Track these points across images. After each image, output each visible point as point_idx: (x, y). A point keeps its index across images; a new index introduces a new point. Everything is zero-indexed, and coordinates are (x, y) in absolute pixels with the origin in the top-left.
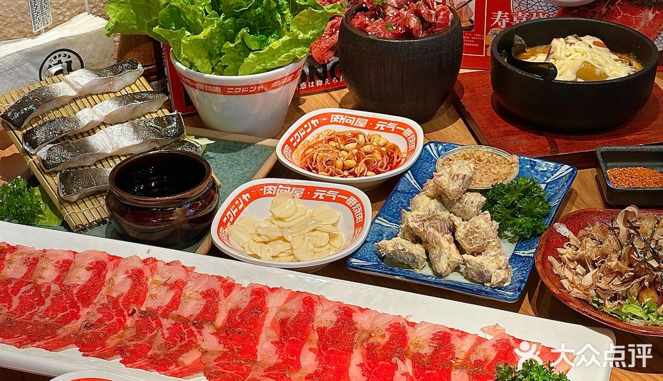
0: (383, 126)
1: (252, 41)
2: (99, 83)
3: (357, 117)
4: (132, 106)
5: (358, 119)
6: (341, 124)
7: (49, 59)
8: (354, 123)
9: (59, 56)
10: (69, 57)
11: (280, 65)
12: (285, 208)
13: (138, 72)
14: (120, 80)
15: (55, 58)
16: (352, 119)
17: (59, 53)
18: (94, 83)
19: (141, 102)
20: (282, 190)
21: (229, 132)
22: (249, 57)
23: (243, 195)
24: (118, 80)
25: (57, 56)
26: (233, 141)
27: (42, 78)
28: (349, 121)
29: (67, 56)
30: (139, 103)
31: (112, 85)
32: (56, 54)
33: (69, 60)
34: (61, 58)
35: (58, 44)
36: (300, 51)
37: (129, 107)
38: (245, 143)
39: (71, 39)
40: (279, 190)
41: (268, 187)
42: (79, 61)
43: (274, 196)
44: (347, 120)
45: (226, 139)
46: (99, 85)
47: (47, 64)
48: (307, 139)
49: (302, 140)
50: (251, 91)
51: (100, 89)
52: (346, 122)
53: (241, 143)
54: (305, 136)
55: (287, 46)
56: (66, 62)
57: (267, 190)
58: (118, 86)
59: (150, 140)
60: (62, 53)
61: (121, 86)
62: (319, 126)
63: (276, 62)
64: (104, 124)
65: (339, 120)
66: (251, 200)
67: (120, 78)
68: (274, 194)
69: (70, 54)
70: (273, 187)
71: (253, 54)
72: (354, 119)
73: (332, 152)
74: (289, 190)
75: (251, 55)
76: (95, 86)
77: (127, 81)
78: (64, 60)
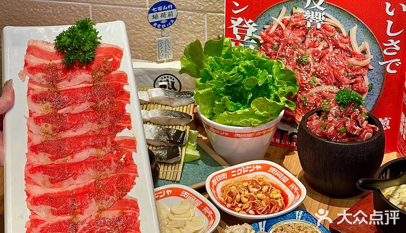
0: (293, 187)
1: (230, 104)
2: (164, 99)
3: (285, 175)
4: (167, 118)
5: (285, 176)
6: (274, 175)
7: (161, 77)
8: (281, 178)
9: (168, 77)
10: (173, 79)
11: (240, 125)
12: (181, 208)
13: (191, 100)
14: (179, 101)
15: (165, 77)
16: (281, 175)
17: (168, 76)
18: (161, 98)
19: (174, 117)
20: (191, 197)
21: (217, 153)
22: (223, 113)
23: (168, 190)
24: (176, 101)
25: (166, 77)
26: (214, 160)
27: (155, 86)
28: (279, 175)
29: (172, 79)
30: (173, 117)
31: (172, 102)
32: (166, 76)
33: (173, 81)
34: (168, 79)
35: (167, 71)
36: (254, 121)
37: (166, 117)
38: (218, 163)
39: (176, 70)
40: (190, 196)
41: (185, 192)
42: (178, 83)
43: (185, 199)
44: (279, 174)
45: (212, 157)
46: (164, 100)
47: (159, 79)
48: (246, 175)
49: (242, 174)
50: (221, 134)
51: (164, 102)
52: (277, 175)
53: (217, 162)
54: (246, 173)
55: (249, 115)
56: (171, 82)
57: (184, 194)
58: (176, 104)
59: (160, 140)
60: (170, 76)
61: (177, 105)
62: (259, 170)
63: (238, 122)
64: (149, 121)
65: (274, 172)
66: (170, 195)
67: (179, 100)
68: (186, 198)
69: (175, 78)
70: (188, 193)
71: (227, 113)
72: (283, 175)
73: (239, 188)
74: (194, 200)
75: (225, 113)
76: (161, 100)
77: (182, 103)
78: (170, 80)
